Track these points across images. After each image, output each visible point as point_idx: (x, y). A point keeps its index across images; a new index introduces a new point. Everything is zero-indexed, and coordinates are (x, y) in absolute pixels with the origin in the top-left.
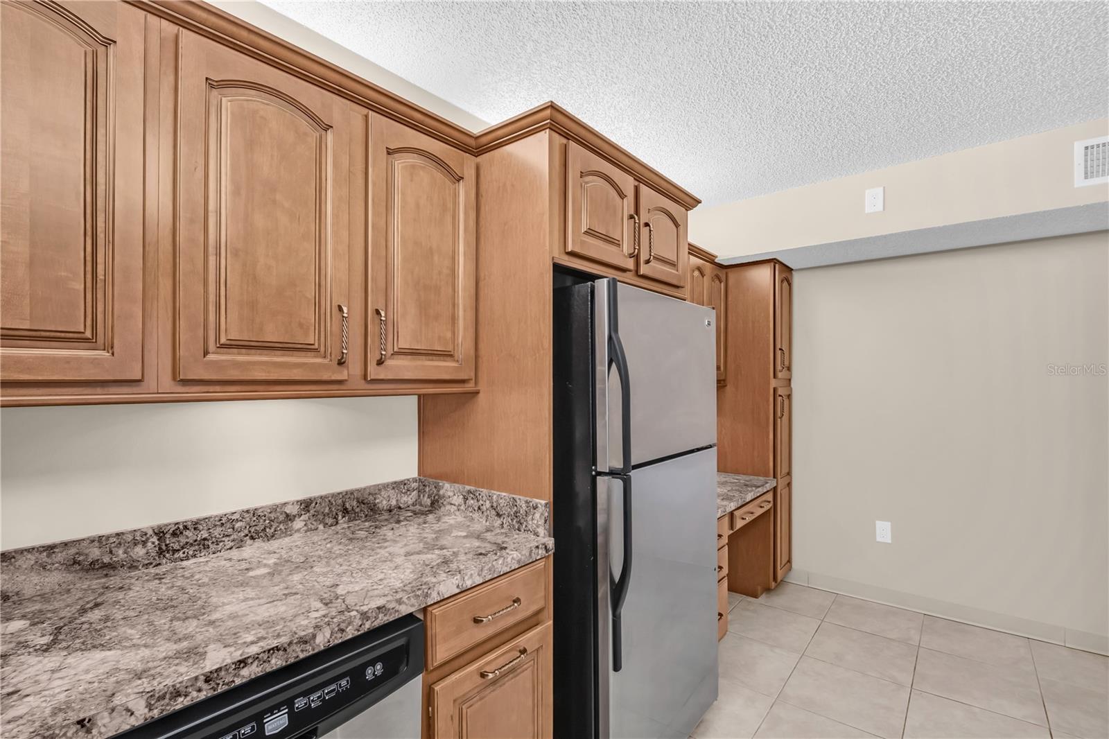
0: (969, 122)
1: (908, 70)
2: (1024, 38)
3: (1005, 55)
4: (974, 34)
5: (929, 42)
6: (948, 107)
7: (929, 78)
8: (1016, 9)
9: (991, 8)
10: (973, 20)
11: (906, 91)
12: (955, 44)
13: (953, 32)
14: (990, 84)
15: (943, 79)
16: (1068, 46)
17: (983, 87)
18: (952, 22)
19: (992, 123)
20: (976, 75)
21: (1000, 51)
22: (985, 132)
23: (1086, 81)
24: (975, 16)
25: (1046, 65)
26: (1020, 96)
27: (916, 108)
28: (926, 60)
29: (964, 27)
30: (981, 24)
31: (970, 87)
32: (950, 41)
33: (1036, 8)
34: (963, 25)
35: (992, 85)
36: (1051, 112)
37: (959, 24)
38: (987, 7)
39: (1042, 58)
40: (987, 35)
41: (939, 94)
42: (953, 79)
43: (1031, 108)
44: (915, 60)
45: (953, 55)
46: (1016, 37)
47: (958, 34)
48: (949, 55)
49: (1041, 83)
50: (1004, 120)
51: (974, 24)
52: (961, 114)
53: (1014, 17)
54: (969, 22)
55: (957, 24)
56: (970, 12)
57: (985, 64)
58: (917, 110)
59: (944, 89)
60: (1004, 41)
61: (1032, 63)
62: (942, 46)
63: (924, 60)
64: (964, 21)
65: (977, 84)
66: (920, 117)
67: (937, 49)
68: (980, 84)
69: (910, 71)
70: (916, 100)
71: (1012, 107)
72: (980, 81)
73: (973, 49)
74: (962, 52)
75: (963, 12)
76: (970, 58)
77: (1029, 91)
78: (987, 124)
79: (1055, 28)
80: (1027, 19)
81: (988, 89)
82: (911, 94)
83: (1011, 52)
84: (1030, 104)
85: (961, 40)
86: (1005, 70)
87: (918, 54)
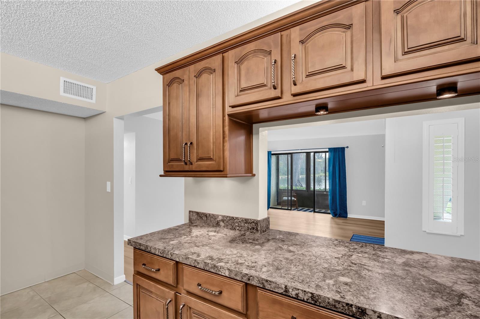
0: (25, 46)
1: (18, 5)
2: (71, 30)
3: (61, 31)
4: (58, 15)
5: (38, 3)
6: (22, 34)
7: (25, 16)
8: (77, 19)
9: (70, 12)
10: (61, 10)
11: (8, 13)
12: (48, 13)
13: (51, 8)
14: (46, 37)
15: (30, 21)
16: (80, 43)
17: (43, 37)
18: (54, 4)
19: (34, 52)
20: (44, 30)
21: (60, 29)
22: (28, 54)
23: (75, 58)
24: (63, 9)
25: (69, 44)
26: (52, 49)
27: (6, 24)
28: (30, 9)
29: (56, 10)
30: (63, 14)
31: (38, 33)
32: (47, 10)
33: (82, 24)
34: (57, 9)
35: (47, 38)
36: (57, 61)
37: (56, 7)
38: (70, 10)
39: (70, 41)
40: (61, 20)
41: (23, 26)
42: (34, 25)
43: (52, 55)
44: (26, 4)
45: (43, 16)
46: (69, 28)
47: (52, 10)
48: (42, 15)
49: (63, 49)
50: (39, 54)
51: (61, 12)
52: (24, 40)
53: (74, 21)
54: (60, 9)
55: (55, 6)
56: (63, 6)
57: (51, 29)
58: (5, 25)
59: (27, 26)
60: (64, 26)
61: (66, 40)
62: (42, 9)
63: (29, 8)
64: (58, 8)
65: (42, 34)
66: (4, 29)
67: (39, 8)
68: (43, 34)
69: (19, 6)
70: (9, 21)
71: (46, 51)
72: (44, 33)
73: (52, 20)
74: (47, 17)
75: (61, 4)
76: (48, 22)
77: (57, 49)
78: (32, 51)
79: (82, 35)
80: (77, 25)
81: (44, 38)
82: (9, 16)
83: (63, 32)
84: (53, 54)
85: (51, 13)
86: (56, 36)
87: (29, 3)
